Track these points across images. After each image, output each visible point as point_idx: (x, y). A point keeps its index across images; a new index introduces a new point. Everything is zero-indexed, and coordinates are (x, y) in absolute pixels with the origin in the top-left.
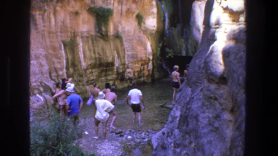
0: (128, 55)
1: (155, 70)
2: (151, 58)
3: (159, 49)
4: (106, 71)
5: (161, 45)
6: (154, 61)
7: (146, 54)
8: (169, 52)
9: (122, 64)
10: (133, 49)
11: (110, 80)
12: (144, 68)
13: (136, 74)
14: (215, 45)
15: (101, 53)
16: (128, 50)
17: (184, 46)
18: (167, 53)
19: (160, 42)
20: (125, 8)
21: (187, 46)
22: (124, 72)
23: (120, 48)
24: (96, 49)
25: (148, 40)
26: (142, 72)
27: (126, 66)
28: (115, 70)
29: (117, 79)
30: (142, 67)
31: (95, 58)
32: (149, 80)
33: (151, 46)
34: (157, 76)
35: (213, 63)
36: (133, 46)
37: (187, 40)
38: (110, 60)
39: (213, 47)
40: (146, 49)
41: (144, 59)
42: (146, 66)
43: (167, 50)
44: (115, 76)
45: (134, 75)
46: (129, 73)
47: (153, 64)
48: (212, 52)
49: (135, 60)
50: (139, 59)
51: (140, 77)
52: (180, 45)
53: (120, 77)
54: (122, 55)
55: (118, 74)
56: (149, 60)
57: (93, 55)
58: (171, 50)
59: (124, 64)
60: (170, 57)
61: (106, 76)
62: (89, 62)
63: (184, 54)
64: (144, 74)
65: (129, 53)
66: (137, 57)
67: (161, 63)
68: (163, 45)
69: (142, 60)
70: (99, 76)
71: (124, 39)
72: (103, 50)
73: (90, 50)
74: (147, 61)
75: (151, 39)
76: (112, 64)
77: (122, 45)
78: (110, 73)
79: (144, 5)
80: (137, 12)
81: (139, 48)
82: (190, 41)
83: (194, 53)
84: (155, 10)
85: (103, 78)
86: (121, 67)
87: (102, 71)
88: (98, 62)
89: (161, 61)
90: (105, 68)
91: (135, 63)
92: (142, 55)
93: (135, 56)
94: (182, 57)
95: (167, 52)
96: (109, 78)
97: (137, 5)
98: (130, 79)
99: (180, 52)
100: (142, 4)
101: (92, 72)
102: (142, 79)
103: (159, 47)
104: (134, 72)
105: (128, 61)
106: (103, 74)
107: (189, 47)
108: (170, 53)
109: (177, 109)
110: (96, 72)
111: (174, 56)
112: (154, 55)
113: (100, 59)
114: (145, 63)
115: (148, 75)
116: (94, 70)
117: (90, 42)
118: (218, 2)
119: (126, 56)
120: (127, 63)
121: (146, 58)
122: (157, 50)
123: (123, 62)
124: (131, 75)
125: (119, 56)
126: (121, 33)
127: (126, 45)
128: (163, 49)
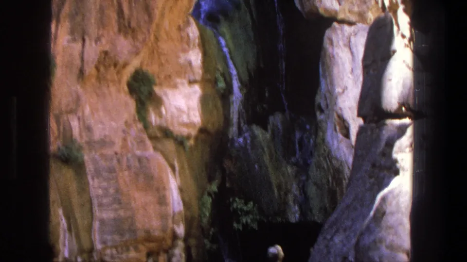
0: (102, 222)
2: (181, 230)
3: (208, 201)
5: (214, 188)
6: (193, 242)
7: (163, 217)
8: (241, 210)
9: (81, 251)
10: (119, 199)
14: (391, 192)
16: (100, 205)
17: (295, 189)
18: (236, 215)
19: (210, 179)
20: (92, 51)
21: (303, 189)
23: (75, 200)
25: (169, 170)
27: (96, 258)
33: (181, 190)
35: (384, 251)
36: (117, 191)
37: (303, 168)
39: (384, 199)
40: (162, 201)
41: (157, 233)
42: (163, 259)
43: (238, 204)
47: (187, 250)
48: (381, 214)
49: (127, 236)
50: (141, 234)
52: (279, 187)
56: (175, 237)
58: (251, 204)
59: (91, 250)
60: (246, 226)
63: (294, 215)
65: (105, 214)
66: (133, 231)
67: (215, 247)
68: (221, 187)
69: (149, 238)
71: (90, 168)
74: (169, 242)
75: (182, 167)
77: (84, 188)
79: (157, 39)
80: (135, 64)
81: (140, 199)
82: (314, 172)
83: (326, 213)
84: (195, 57)
86: (79, 259)
89: (213, 240)
91: (126, 246)
92: (149, 220)
93: (126, 226)
94: (288, 224)
95: (235, 211)
97: (134, 38)
99: (283, 211)
100: (152, 37)
103: (209, 194)
105: (104, 242)
107: (312, 190)
108: (247, 213)
111: (260, 223)
112: (189, 223)
114: (159, 247)
118: (403, 36)
119: (96, 225)
120: (99, 246)
121: (164, 230)
122: (202, 205)
123: (86, 245)
125: (72, 226)
126: (80, 148)
127: (95, 186)
128: (221, 201)
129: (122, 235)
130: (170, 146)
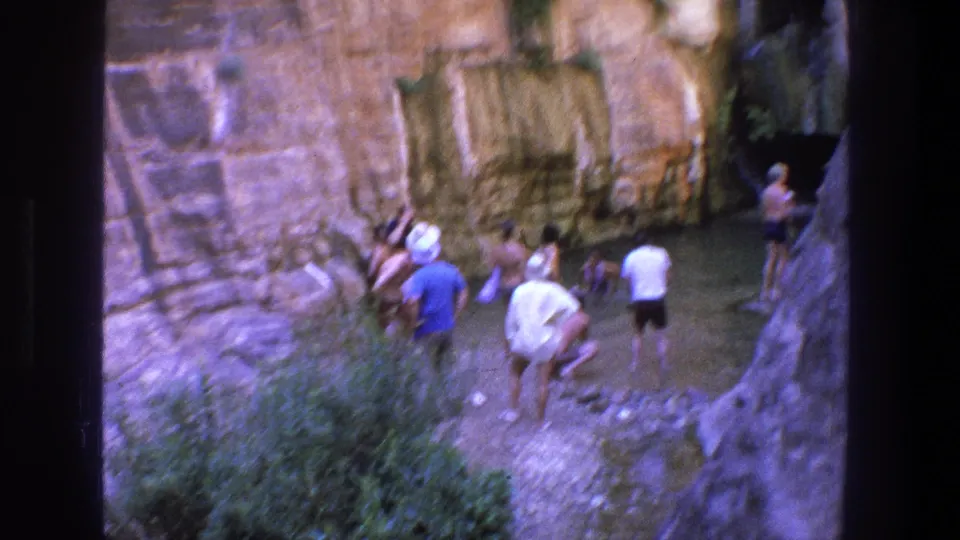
0: (622, 131)
1: (714, 180)
2: (699, 139)
3: (725, 109)
4: (547, 183)
5: (731, 95)
6: (711, 152)
7: (681, 124)
8: (759, 119)
9: (598, 163)
10: (637, 106)
11: (561, 216)
12: (674, 177)
13: (650, 195)
15: (530, 122)
16: (620, 112)
17: (810, 101)
18: (752, 125)
19: (728, 87)
21: (819, 101)
22: (606, 189)
23: (594, 107)
24: (514, 107)
25: (687, 77)
26: (669, 192)
27: (614, 168)
28: (578, 182)
29: (583, 211)
30: (670, 171)
31: (511, 140)
32: (693, 218)
33: (701, 97)
34: (717, 203)
36: (637, 97)
37: (819, 78)
38: (560, 145)
40: (680, 108)
41: (675, 143)
42: (681, 169)
43: (754, 113)
44: (576, 202)
45: (642, 198)
46: (626, 192)
47: (706, 160)
49: (646, 146)
50: (659, 143)
51: (661, 206)
52: (795, 98)
53: (594, 204)
54: (601, 132)
55: (587, 194)
56: (692, 147)
57: (501, 130)
58: (768, 112)
59: (609, 161)
60: (762, 137)
61: (546, 200)
62: (490, 154)
63: (809, 126)
64: (674, 196)
65: (624, 122)
66: (650, 138)
67: (732, 157)
68: (740, 93)
69: (667, 148)
70: (524, 201)
71: (609, 76)
72: (537, 112)
73: (492, 112)
74: (686, 152)
76: (567, 160)
77: (602, 95)
78: (561, 190)
81: (660, 108)
85: (537, 210)
86: (599, 170)
87: (534, 184)
88: (519, 155)
89: (731, 150)
90: (543, 175)
91: (645, 155)
92: (667, 130)
93: (645, 133)
94: (801, 136)
95: (752, 121)
96: (559, 207)
98: (630, 214)
99: (797, 120)
101: (496, 189)
102: (668, 214)
104: (643, 190)
105: (622, 151)
106: (538, 194)
107: (827, 102)
108: (763, 123)
109: (786, 316)
110: (512, 187)
111: (776, 133)
112: (709, 130)
113: (526, 143)
114: (677, 156)
115: (690, 199)
116: (505, 182)
117: (493, 85)
119: (615, 135)
120: (617, 157)
121: (682, 140)
122: (720, 114)
123: (604, 154)
124: (632, 200)
125: (590, 134)
126: (598, 54)
127: (615, 94)
128: (739, 108)
129: (640, 142)
130: (685, 53)
